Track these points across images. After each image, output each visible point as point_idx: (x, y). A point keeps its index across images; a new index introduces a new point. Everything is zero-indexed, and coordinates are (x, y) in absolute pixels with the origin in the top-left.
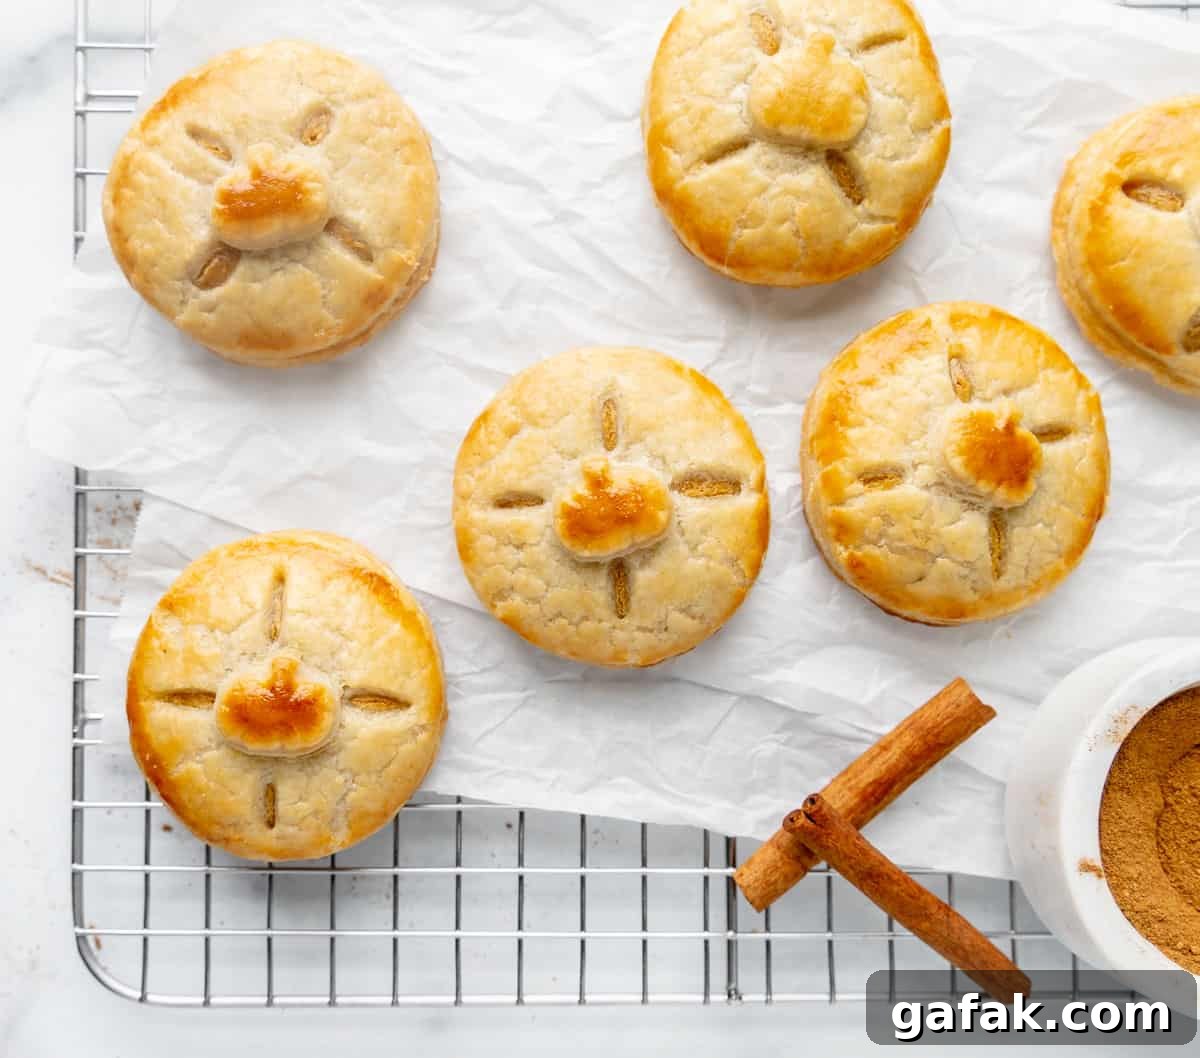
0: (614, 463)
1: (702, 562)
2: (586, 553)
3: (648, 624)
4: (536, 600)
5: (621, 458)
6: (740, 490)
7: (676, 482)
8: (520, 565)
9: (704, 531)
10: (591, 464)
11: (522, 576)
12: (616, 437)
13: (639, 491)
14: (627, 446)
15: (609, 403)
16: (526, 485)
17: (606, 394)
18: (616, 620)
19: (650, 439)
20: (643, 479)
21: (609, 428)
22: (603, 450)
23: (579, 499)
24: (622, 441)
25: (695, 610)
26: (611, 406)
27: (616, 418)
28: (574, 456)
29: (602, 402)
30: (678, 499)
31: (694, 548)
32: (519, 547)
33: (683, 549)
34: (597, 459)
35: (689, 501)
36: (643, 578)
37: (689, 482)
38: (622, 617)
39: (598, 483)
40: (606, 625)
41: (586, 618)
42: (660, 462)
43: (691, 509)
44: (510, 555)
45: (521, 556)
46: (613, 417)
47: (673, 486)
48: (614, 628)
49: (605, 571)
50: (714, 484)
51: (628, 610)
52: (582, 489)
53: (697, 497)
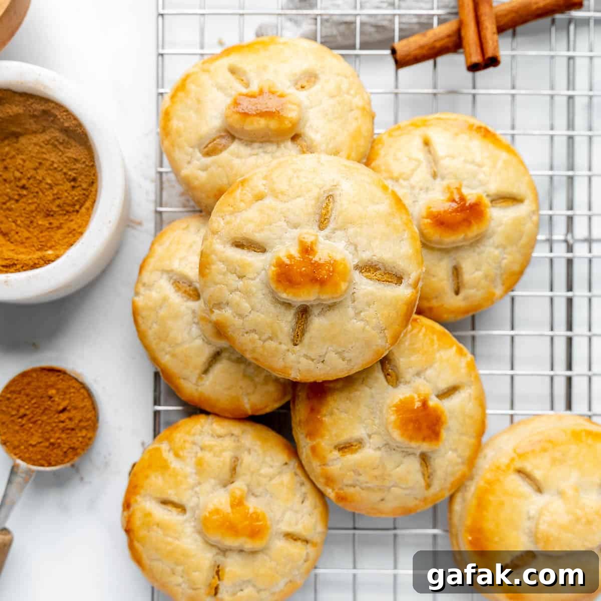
0: (321, 239)
1: (360, 324)
2: (284, 296)
3: (312, 354)
4: (241, 316)
5: (328, 238)
6: (401, 283)
7: (360, 265)
8: (237, 289)
9: (368, 305)
10: (306, 236)
11: (236, 297)
12: (329, 222)
13: (333, 265)
14: (334, 231)
15: (330, 197)
16: (258, 237)
17: (330, 190)
18: (291, 346)
19: (351, 231)
20: (338, 257)
21: (325, 215)
22: (317, 228)
23: (290, 257)
24: (331, 226)
25: (346, 355)
26: (331, 200)
27: (332, 210)
28: (296, 226)
29: (326, 195)
30: (357, 276)
31: (358, 314)
32: (241, 277)
33: (351, 312)
34: (310, 233)
35: (365, 280)
36: (317, 323)
37: (369, 268)
38: (296, 345)
39: (307, 250)
40: (284, 347)
41: (270, 338)
42: (353, 247)
43: (365, 286)
44: (232, 280)
45: (240, 284)
46: (330, 207)
47: (357, 267)
48: (288, 350)
49: (293, 311)
50: (385, 274)
51: (301, 341)
52: (295, 251)
53: (371, 279)
